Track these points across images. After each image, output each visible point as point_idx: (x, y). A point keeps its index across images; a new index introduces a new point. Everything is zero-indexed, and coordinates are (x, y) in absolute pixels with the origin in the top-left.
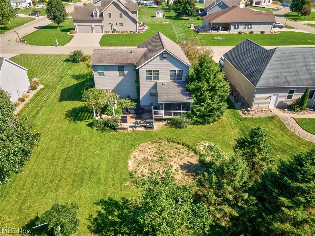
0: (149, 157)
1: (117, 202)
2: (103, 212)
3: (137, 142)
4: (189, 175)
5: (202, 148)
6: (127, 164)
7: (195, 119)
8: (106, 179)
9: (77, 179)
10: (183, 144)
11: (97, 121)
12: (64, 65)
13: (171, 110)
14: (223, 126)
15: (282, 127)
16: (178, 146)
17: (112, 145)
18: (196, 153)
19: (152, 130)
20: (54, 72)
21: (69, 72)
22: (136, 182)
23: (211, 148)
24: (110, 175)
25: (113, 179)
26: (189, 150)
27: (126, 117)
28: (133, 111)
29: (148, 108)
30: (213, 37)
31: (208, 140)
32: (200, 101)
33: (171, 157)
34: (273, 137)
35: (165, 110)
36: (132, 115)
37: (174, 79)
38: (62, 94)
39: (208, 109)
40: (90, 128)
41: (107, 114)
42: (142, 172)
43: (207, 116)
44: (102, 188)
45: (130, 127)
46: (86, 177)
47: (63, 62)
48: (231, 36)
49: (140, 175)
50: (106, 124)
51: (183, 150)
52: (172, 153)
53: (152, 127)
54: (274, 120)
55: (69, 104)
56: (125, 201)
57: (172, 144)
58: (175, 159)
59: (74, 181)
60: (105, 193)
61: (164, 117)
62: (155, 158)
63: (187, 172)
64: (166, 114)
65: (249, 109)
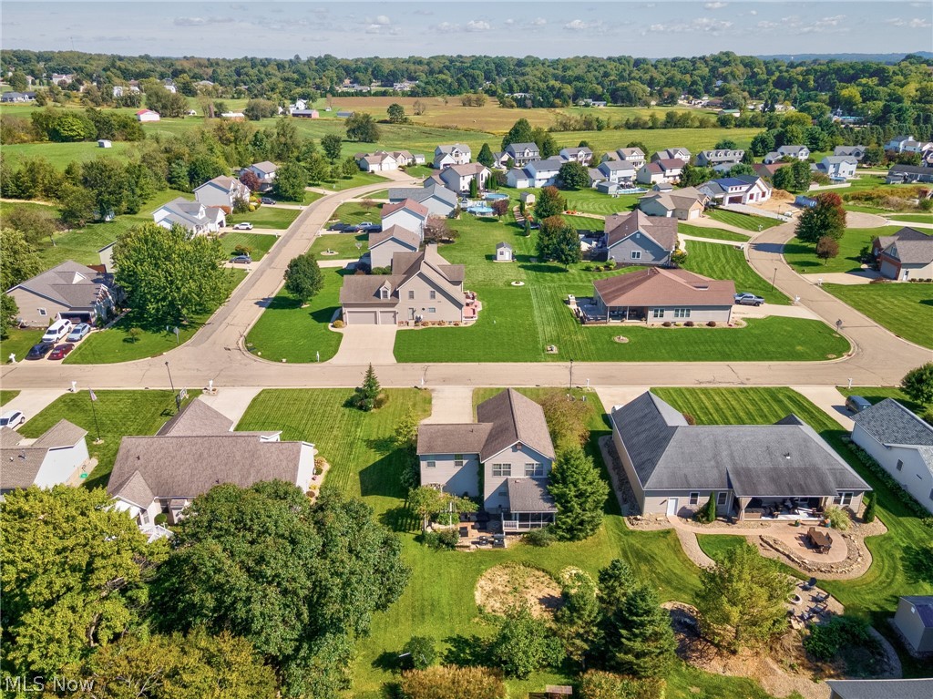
0: (500, 588)
1: (467, 640)
2: (454, 649)
3: (483, 567)
4: (548, 611)
5: (567, 577)
6: (474, 595)
7: (561, 533)
8: (451, 614)
9: (417, 613)
10: (543, 571)
11: (430, 535)
12: (346, 416)
13: (528, 520)
14: (600, 543)
15: (676, 547)
16: (537, 573)
17: (452, 571)
18: (559, 583)
19: (502, 549)
20: (335, 433)
21: (360, 433)
22: (486, 618)
23: (579, 577)
24: (455, 610)
25: (459, 614)
26: (551, 579)
27: (466, 528)
28: (474, 518)
29: (494, 512)
30: (610, 336)
31: (577, 566)
32: (567, 510)
33: (527, 588)
34: (662, 562)
35: (520, 521)
36: (473, 524)
37: (532, 475)
38: (362, 482)
39: (577, 520)
40: (419, 544)
41: (440, 523)
42: (492, 607)
43: (576, 530)
44: (448, 624)
45: (473, 543)
46: (427, 611)
47: (342, 409)
48: (647, 332)
49: (490, 611)
50: (441, 540)
51: (542, 579)
52: (528, 583)
53: (501, 545)
54: (668, 537)
55: (379, 502)
56: (476, 639)
57: (529, 569)
58: (533, 591)
59: (414, 616)
60: (452, 631)
61: (518, 530)
62: (508, 590)
63: (546, 607)
64: (521, 526)
65: (639, 517)
